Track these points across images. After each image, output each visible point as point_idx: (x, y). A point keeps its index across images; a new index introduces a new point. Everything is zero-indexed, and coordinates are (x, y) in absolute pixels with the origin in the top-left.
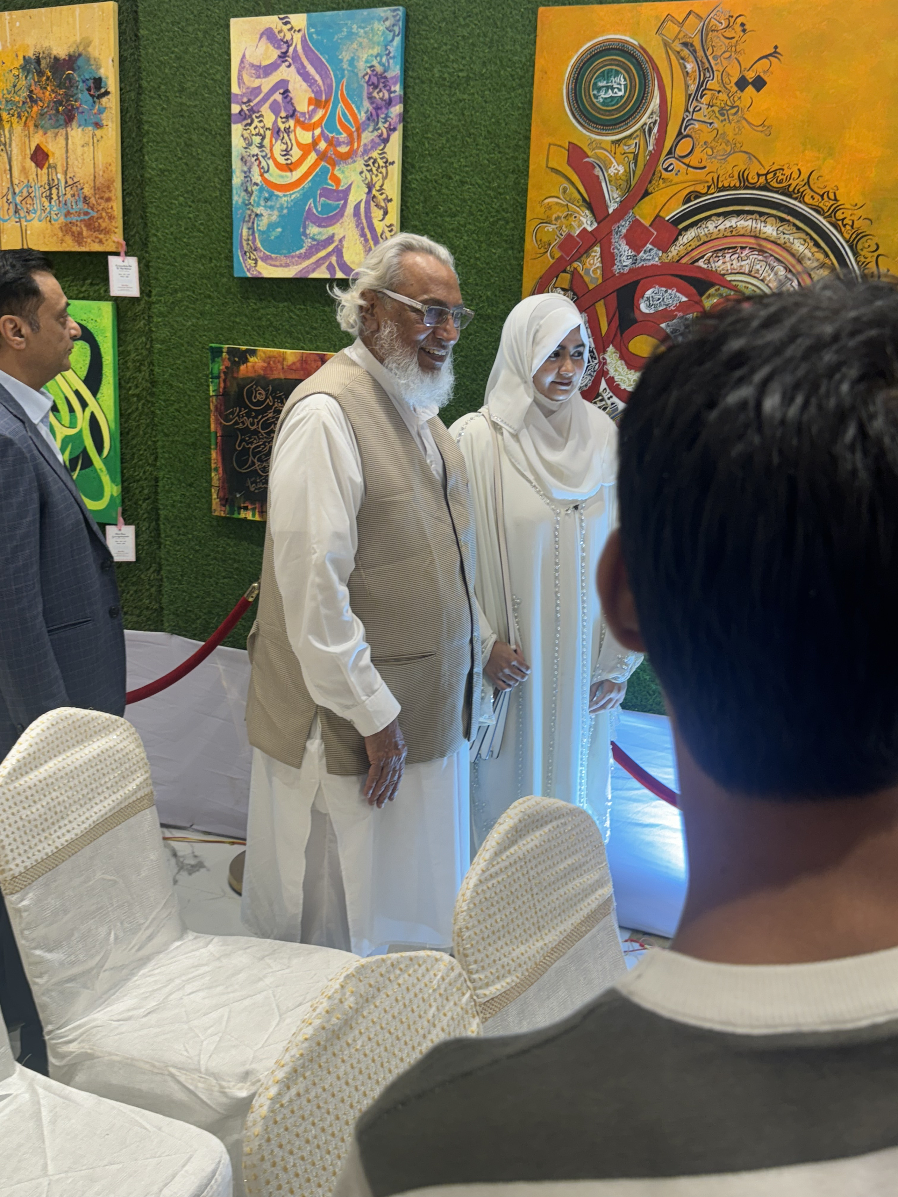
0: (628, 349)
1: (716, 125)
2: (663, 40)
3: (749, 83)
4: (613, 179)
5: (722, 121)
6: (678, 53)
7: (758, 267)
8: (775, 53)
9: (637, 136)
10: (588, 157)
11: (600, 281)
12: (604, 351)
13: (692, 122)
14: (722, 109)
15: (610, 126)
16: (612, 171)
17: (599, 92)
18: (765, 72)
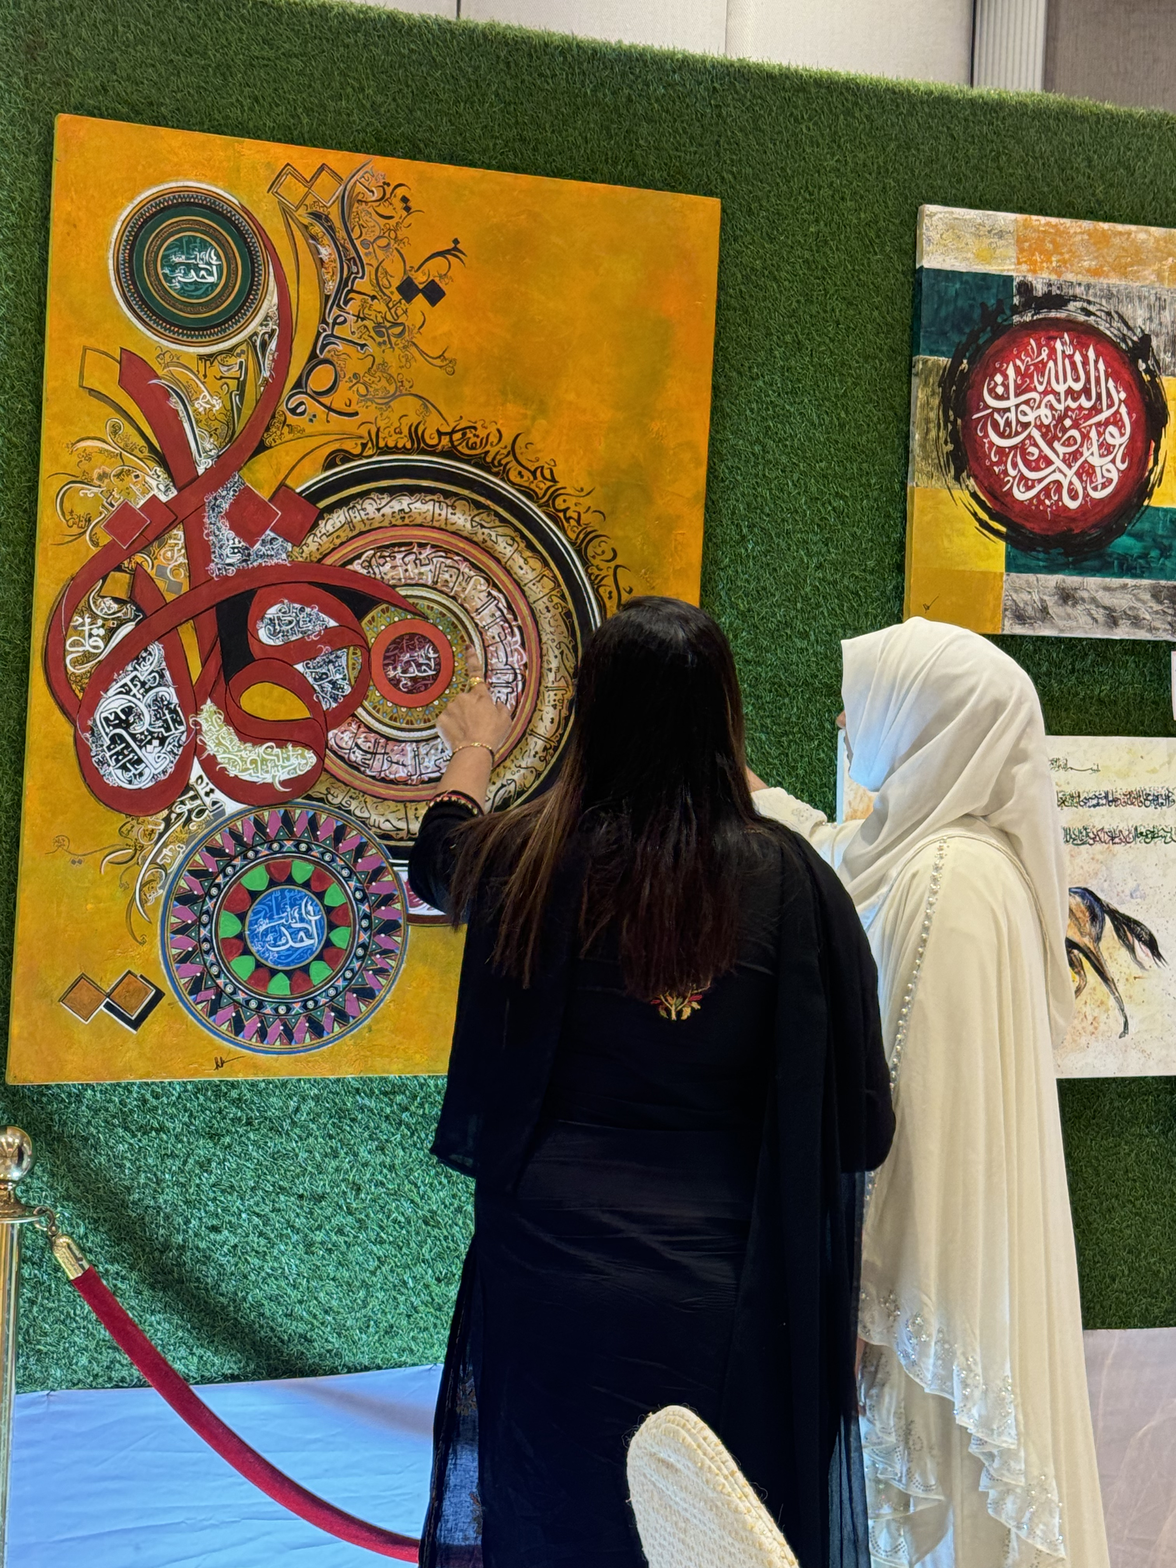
0: (240, 708)
1: (372, 348)
2: (280, 202)
3: (422, 291)
4: (203, 418)
5: (380, 344)
6: (306, 227)
7: (446, 576)
8: (454, 250)
9: (243, 352)
10: (157, 377)
11: (185, 588)
12: (197, 711)
13: (333, 340)
14: (379, 325)
15: (194, 329)
16: (200, 405)
17: (173, 271)
18: (441, 276)
